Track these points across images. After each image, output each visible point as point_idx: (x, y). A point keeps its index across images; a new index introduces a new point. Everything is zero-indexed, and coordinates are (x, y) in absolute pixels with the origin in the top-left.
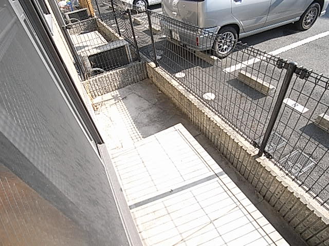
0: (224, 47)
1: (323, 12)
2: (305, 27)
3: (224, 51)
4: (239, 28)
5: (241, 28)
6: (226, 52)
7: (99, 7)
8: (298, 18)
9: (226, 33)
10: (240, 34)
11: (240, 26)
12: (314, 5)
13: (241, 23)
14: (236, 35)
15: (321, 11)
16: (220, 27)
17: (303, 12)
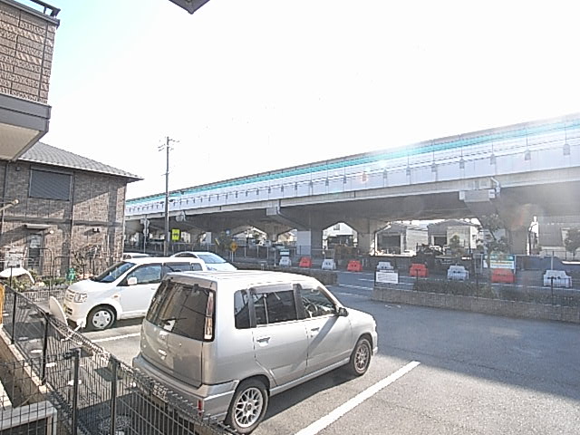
0: (247, 415)
1: (375, 349)
2: (360, 370)
3: (246, 423)
4: (268, 380)
5: (271, 380)
6: (250, 424)
7: (17, 308)
8: (347, 359)
9: (249, 390)
10: (271, 390)
11: (269, 377)
12: (361, 342)
13: (270, 373)
14: (266, 392)
15: (372, 348)
16: (238, 381)
17: (352, 350)
